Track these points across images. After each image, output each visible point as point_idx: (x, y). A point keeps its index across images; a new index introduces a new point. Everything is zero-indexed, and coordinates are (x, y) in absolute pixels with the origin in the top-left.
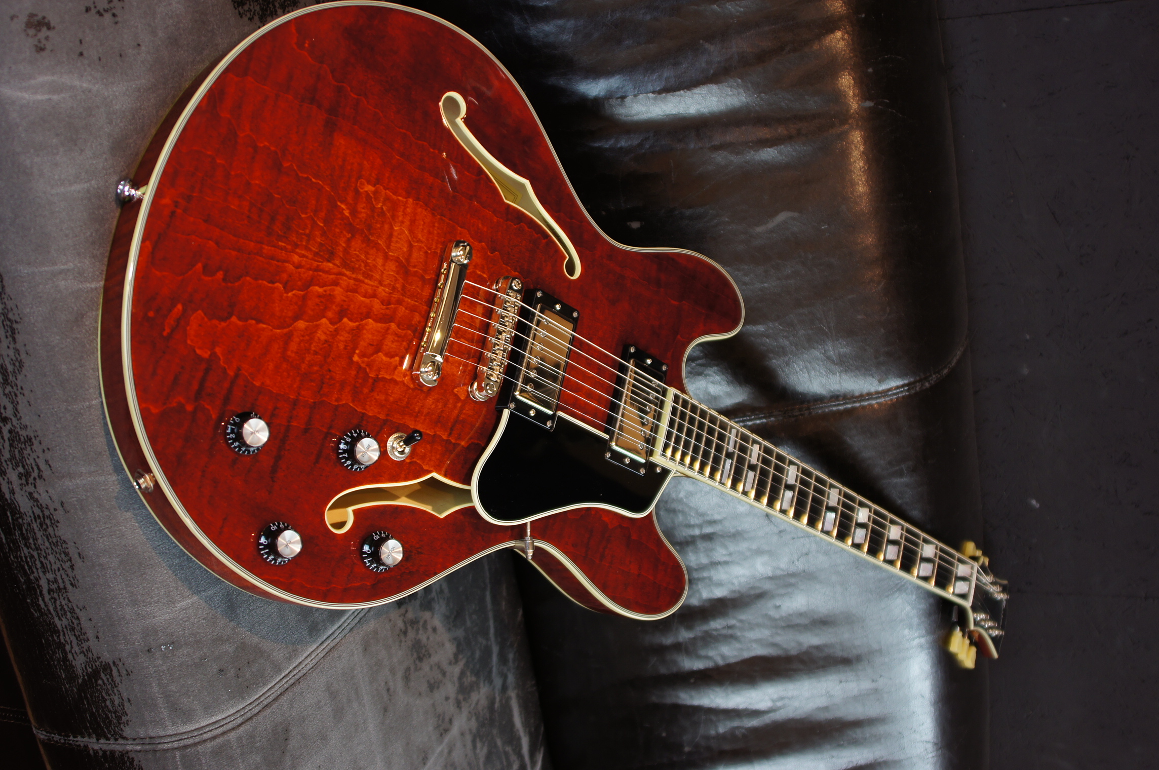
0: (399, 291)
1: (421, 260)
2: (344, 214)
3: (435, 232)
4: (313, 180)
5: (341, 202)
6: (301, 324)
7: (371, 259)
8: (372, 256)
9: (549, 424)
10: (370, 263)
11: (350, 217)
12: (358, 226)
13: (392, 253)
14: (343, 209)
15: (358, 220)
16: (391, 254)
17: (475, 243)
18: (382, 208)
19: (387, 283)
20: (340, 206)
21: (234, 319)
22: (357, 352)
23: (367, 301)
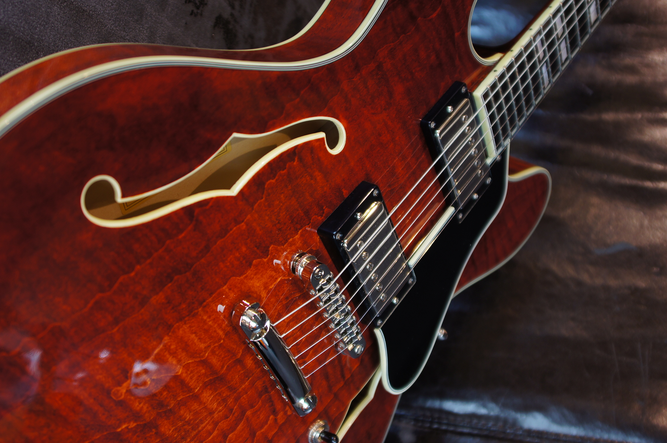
0: (230, 395)
1: (223, 356)
2: (132, 428)
3: (210, 323)
5: (119, 426)
7: (188, 415)
8: (185, 414)
10: (189, 418)
11: (139, 423)
12: (151, 418)
13: (197, 388)
15: (147, 415)
16: (197, 390)
17: (247, 273)
19: (216, 406)
20: (122, 430)
23: (215, 433)
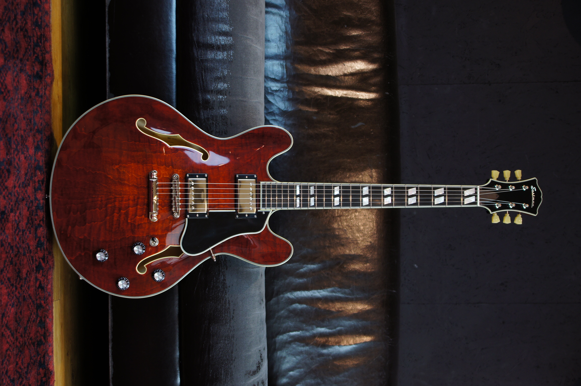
0: (137, 195)
2: (111, 179)
4: (98, 172)
5: (109, 175)
6: (108, 218)
8: (124, 188)
9: (206, 216)
10: (124, 190)
11: (113, 179)
12: (117, 181)
14: (110, 177)
15: (116, 178)
16: (130, 184)
17: (161, 167)
18: (123, 171)
19: (132, 194)
21: (87, 224)
22: (129, 219)
23: (127, 202)
